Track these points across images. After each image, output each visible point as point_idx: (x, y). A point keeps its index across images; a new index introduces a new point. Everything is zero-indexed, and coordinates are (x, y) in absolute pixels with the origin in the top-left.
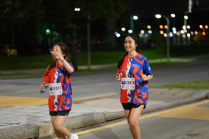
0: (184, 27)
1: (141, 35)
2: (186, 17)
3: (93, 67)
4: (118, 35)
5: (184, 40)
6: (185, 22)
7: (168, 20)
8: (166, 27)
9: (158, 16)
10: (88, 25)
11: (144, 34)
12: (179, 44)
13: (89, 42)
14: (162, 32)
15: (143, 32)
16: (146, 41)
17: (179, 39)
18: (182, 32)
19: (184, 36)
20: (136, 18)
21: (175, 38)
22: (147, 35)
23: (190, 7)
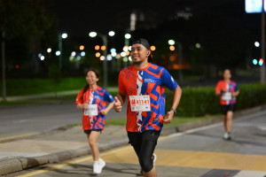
0: (126, 49)
1: (71, 58)
2: (128, 36)
3: (9, 99)
4: (42, 58)
5: (126, 65)
6: (127, 42)
7: (105, 40)
8: (104, 48)
9: (93, 35)
10: (3, 44)
11: (76, 56)
13: (4, 66)
14: (98, 55)
15: (74, 54)
16: (78, 65)
17: (119, 64)
18: (123, 54)
19: (125, 60)
20: (65, 36)
21: (114, 64)
22: (79, 58)
23: (133, 24)
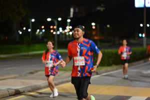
0: (68, 28)
1: (37, 33)
3: (2, 56)
4: (21, 33)
5: (68, 37)
6: (68, 24)
7: (56, 23)
8: (55, 27)
9: (49, 20)
11: (39, 32)
12: (64, 40)
14: (52, 31)
15: (38, 30)
16: (40, 37)
17: (64, 36)
18: (66, 31)
19: (67, 34)
20: (33, 20)
21: (61, 36)
22: (41, 33)
23: (72, 14)
